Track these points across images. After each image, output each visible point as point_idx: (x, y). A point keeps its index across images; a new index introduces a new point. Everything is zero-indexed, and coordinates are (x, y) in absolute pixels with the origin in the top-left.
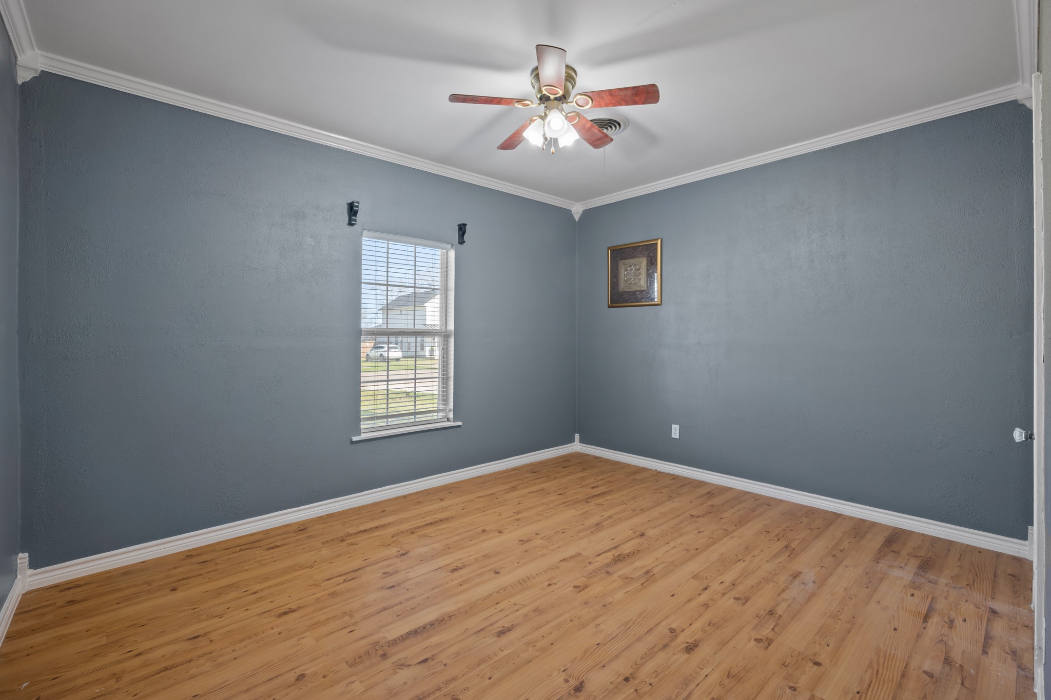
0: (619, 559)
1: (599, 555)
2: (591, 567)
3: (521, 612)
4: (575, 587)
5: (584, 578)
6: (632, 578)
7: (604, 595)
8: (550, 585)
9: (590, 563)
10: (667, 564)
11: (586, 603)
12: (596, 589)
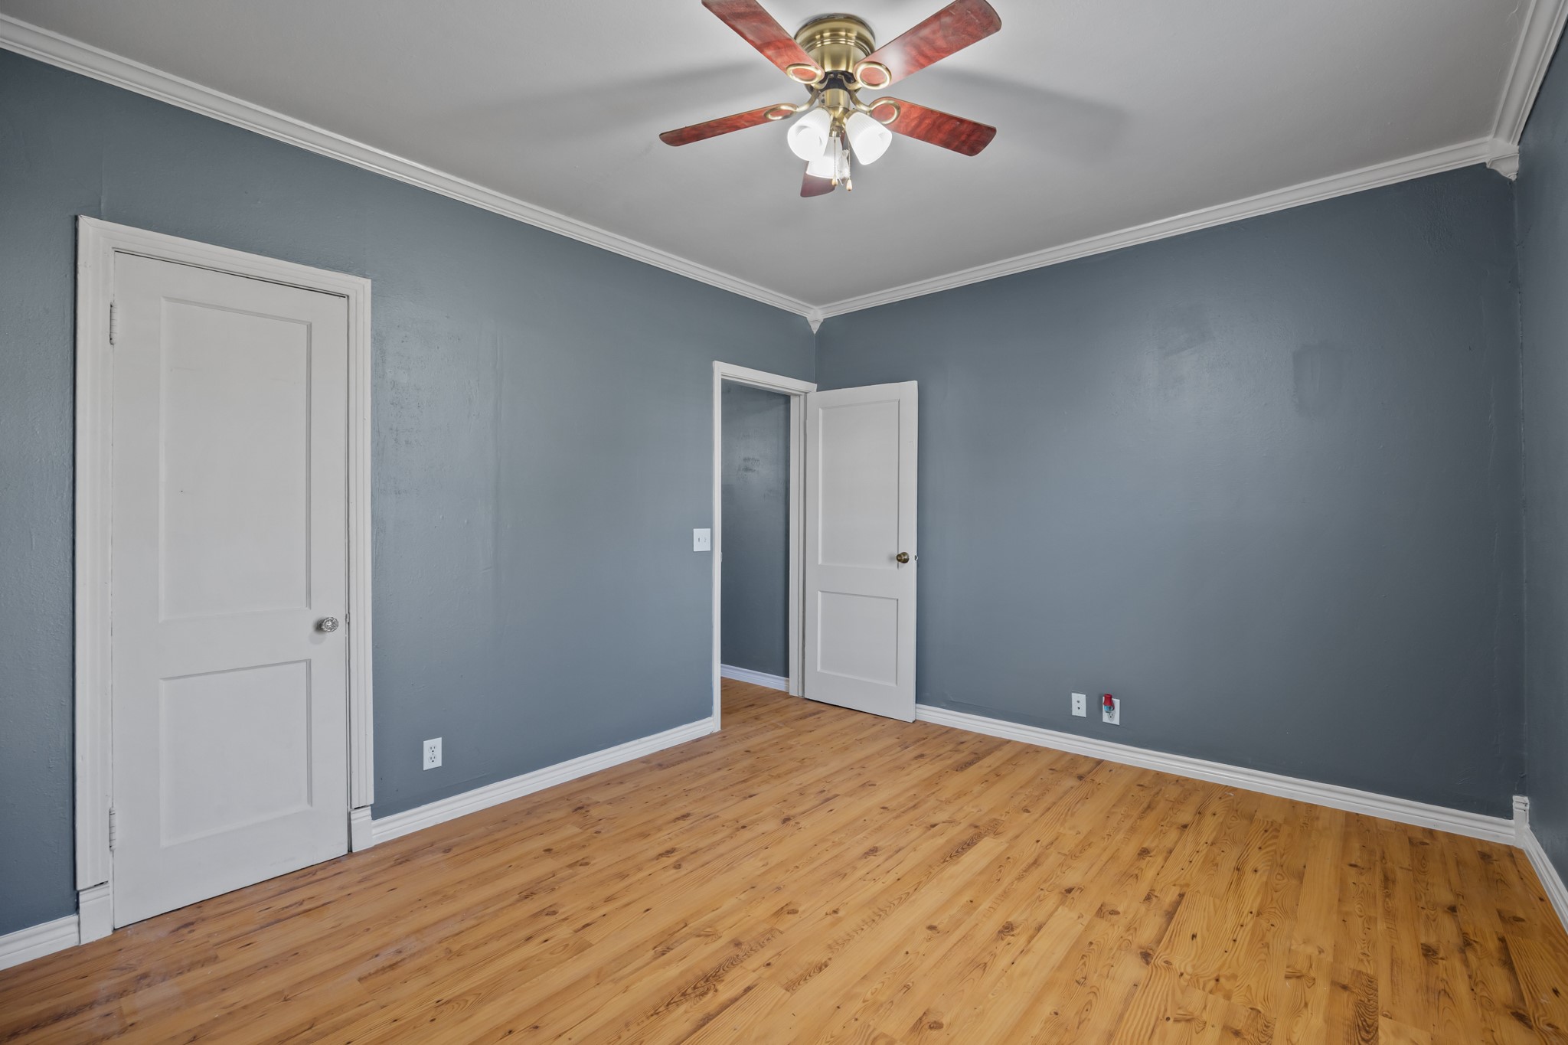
0: (709, 980)
1: (748, 989)
2: (766, 954)
3: (863, 872)
4: (795, 912)
5: (781, 929)
6: (699, 936)
7: (751, 902)
8: (835, 912)
9: (769, 964)
10: (611, 978)
11: (779, 888)
12: (763, 910)
